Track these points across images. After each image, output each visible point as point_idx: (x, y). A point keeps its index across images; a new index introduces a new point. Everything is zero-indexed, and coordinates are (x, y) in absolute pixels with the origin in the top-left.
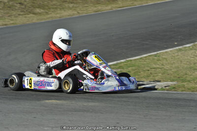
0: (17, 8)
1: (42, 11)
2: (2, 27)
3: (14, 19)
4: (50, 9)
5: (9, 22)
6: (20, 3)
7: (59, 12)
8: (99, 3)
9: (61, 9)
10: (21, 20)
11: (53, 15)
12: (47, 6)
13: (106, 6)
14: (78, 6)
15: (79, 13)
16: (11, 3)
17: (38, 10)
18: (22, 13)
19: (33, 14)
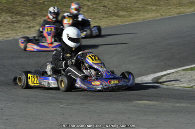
0: (101, 11)
1: (125, 13)
3: (99, 21)
4: (133, 11)
6: (103, 6)
7: (142, 14)
8: (182, 6)
9: (144, 12)
10: (105, 23)
11: (137, 17)
12: (130, 8)
13: (189, 8)
14: (161, 8)
15: (162, 15)
16: (95, 6)
17: (121, 13)
18: (105, 16)
19: (117, 16)
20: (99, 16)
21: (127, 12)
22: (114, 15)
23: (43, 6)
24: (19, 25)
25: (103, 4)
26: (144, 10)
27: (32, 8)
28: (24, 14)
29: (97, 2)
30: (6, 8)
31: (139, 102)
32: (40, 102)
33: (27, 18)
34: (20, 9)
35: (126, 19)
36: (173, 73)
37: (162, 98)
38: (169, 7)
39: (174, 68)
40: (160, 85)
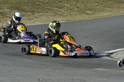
20: (74, 13)
22: (83, 13)
23: (39, 6)
24: (23, 18)
25: (77, 6)
26: (103, 10)
27: (32, 7)
28: (27, 11)
29: (73, 5)
30: (15, 7)
31: (97, 69)
32: (35, 67)
33: (29, 13)
34: (24, 8)
35: (91, 16)
36: (120, 51)
37: (112, 67)
38: (119, 9)
39: (121, 48)
40: (111, 58)
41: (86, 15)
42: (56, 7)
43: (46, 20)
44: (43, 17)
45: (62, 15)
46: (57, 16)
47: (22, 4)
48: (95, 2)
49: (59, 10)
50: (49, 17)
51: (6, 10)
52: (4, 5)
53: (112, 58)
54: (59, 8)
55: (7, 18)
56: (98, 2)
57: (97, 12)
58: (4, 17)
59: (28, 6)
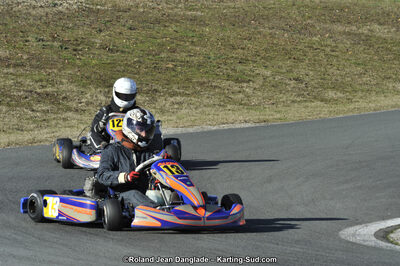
0: (289, 89)
1: (340, 95)
2: (258, 125)
3: (283, 109)
4: (356, 91)
5: (271, 114)
6: (296, 79)
7: (373, 98)
10: (297, 112)
11: (362, 104)
16: (278, 78)
17: (331, 94)
18: (298, 99)
19: (322, 101)
20: (284, 99)
21: (344, 92)
22: (315, 98)
23: (173, 73)
25: (295, 75)
26: (378, 89)
27: (149, 78)
29: (284, 71)
30: (97, 76)
35: (340, 107)
40: (390, 245)
41: (322, 104)
42: (229, 77)
43: (193, 118)
44: (184, 111)
45: (245, 104)
46: (229, 107)
47: (118, 68)
48: (355, 63)
49: (236, 89)
50: (204, 108)
51: (66, 87)
52: (60, 70)
53: (392, 242)
54: (237, 81)
55: (70, 114)
56: (364, 64)
57: (360, 94)
58: (59, 109)
59: (138, 73)
